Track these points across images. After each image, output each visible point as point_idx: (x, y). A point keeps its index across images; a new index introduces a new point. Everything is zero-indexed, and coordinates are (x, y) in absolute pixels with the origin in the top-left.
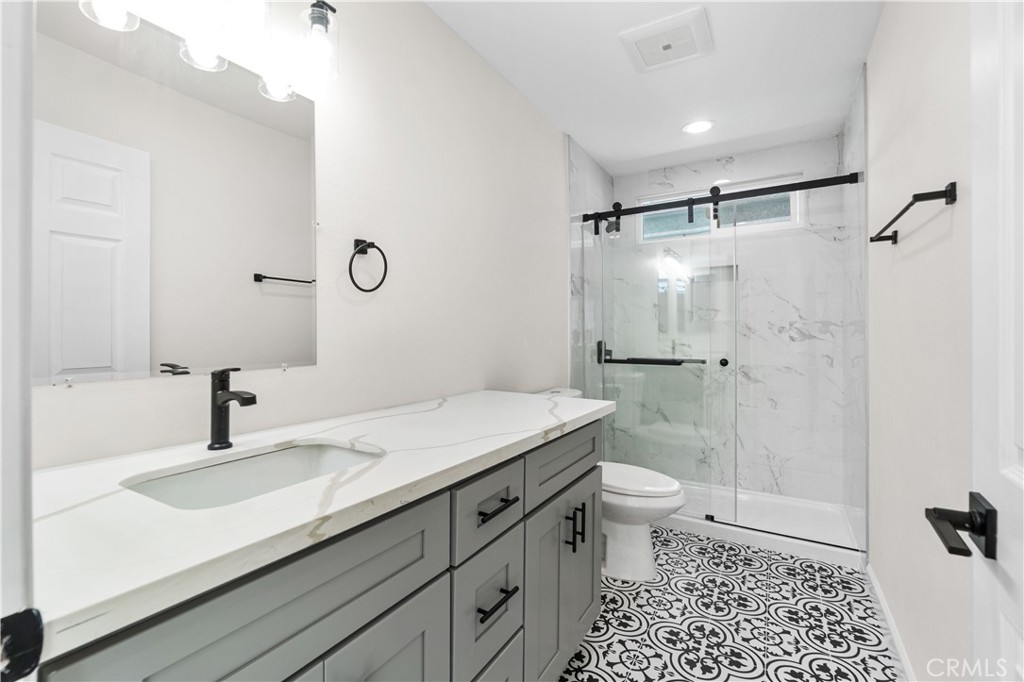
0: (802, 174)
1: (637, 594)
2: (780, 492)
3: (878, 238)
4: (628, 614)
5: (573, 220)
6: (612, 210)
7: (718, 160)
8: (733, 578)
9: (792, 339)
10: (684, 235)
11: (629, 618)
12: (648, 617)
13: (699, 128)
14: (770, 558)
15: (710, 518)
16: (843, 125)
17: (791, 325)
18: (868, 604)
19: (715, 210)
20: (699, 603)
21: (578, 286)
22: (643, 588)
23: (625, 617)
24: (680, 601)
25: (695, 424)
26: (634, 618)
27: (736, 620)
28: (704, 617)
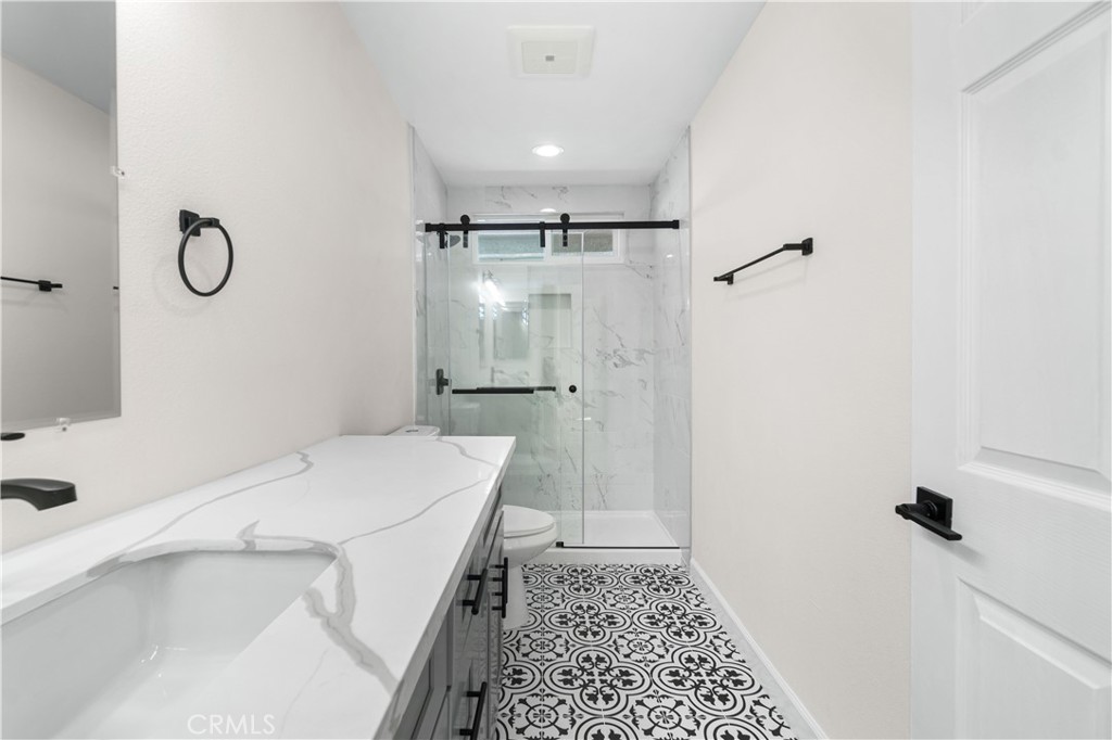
0: (623, 214)
1: (518, 642)
2: (606, 508)
3: (722, 278)
4: (518, 668)
5: (418, 228)
6: (460, 223)
7: (554, 188)
8: (596, 601)
9: (616, 365)
10: (501, 260)
11: (520, 672)
12: (537, 664)
13: (548, 151)
14: (618, 570)
15: (560, 545)
16: (657, 177)
17: (615, 352)
18: (696, 592)
19: (565, 238)
20: (578, 634)
21: (422, 306)
22: (521, 635)
23: (515, 672)
24: (560, 636)
25: (532, 452)
26: (524, 670)
27: (612, 639)
28: (586, 646)
